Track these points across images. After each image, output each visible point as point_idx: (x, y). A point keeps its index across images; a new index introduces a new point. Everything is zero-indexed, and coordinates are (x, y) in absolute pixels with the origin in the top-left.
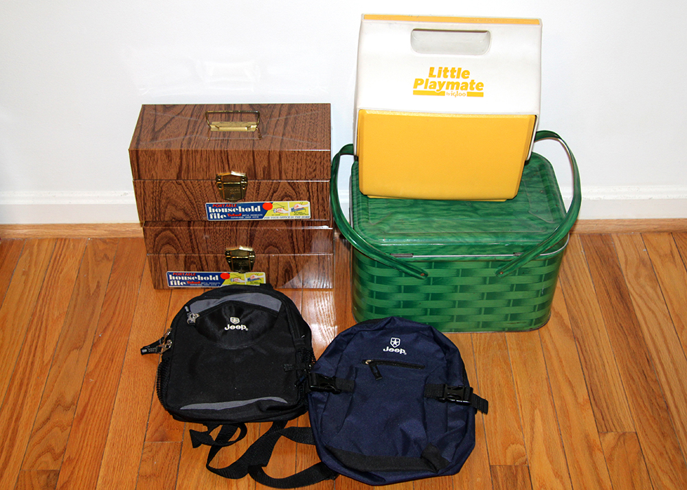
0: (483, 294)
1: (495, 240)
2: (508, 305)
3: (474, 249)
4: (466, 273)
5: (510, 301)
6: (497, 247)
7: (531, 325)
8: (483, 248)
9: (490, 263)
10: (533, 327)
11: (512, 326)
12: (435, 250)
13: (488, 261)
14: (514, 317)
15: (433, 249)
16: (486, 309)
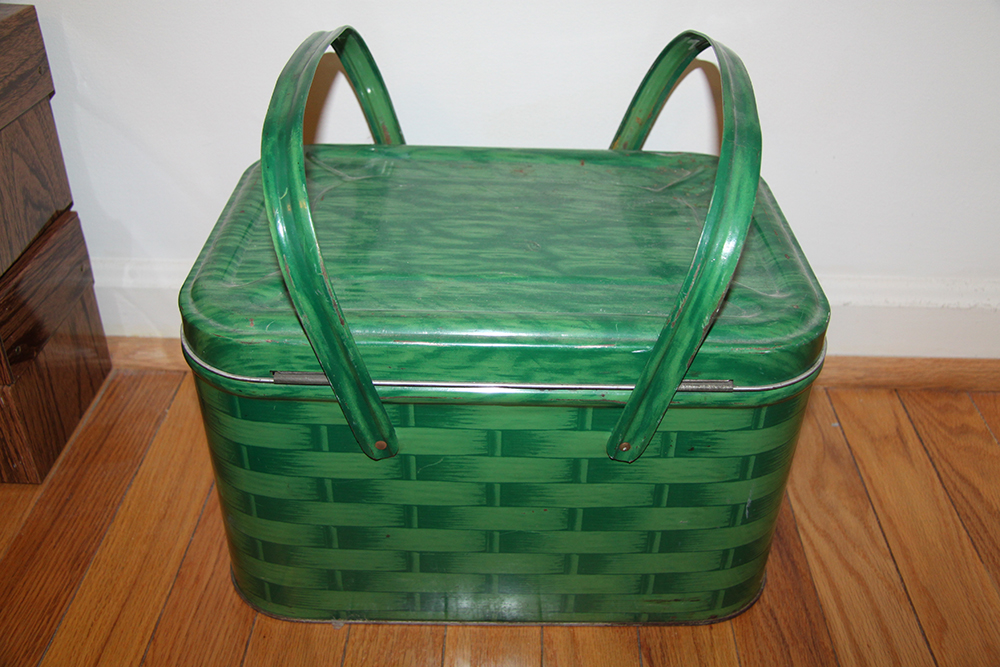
0: (572, 513)
1: (601, 335)
2: (647, 548)
3: (533, 364)
4: (516, 443)
5: (651, 534)
6: (608, 359)
7: (711, 606)
8: (563, 361)
9: (590, 412)
10: (719, 611)
11: (659, 608)
12: (411, 364)
13: (580, 406)
14: (666, 583)
15: (404, 358)
16: (583, 557)
